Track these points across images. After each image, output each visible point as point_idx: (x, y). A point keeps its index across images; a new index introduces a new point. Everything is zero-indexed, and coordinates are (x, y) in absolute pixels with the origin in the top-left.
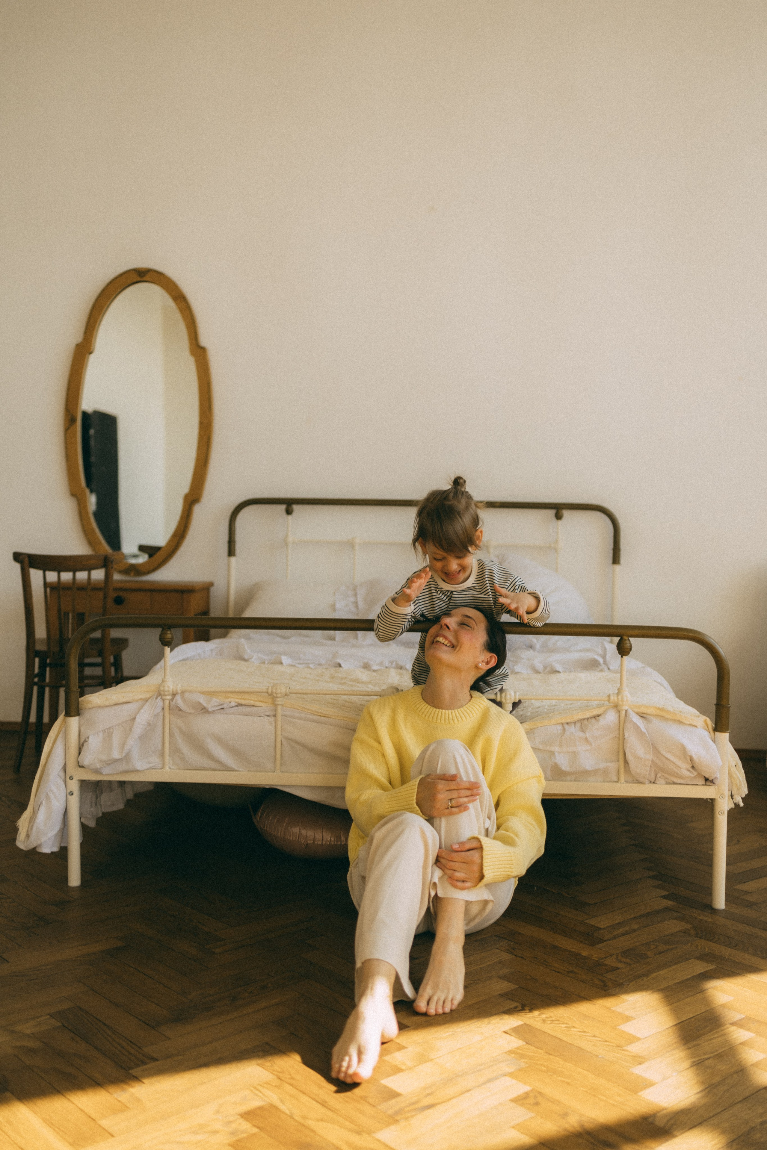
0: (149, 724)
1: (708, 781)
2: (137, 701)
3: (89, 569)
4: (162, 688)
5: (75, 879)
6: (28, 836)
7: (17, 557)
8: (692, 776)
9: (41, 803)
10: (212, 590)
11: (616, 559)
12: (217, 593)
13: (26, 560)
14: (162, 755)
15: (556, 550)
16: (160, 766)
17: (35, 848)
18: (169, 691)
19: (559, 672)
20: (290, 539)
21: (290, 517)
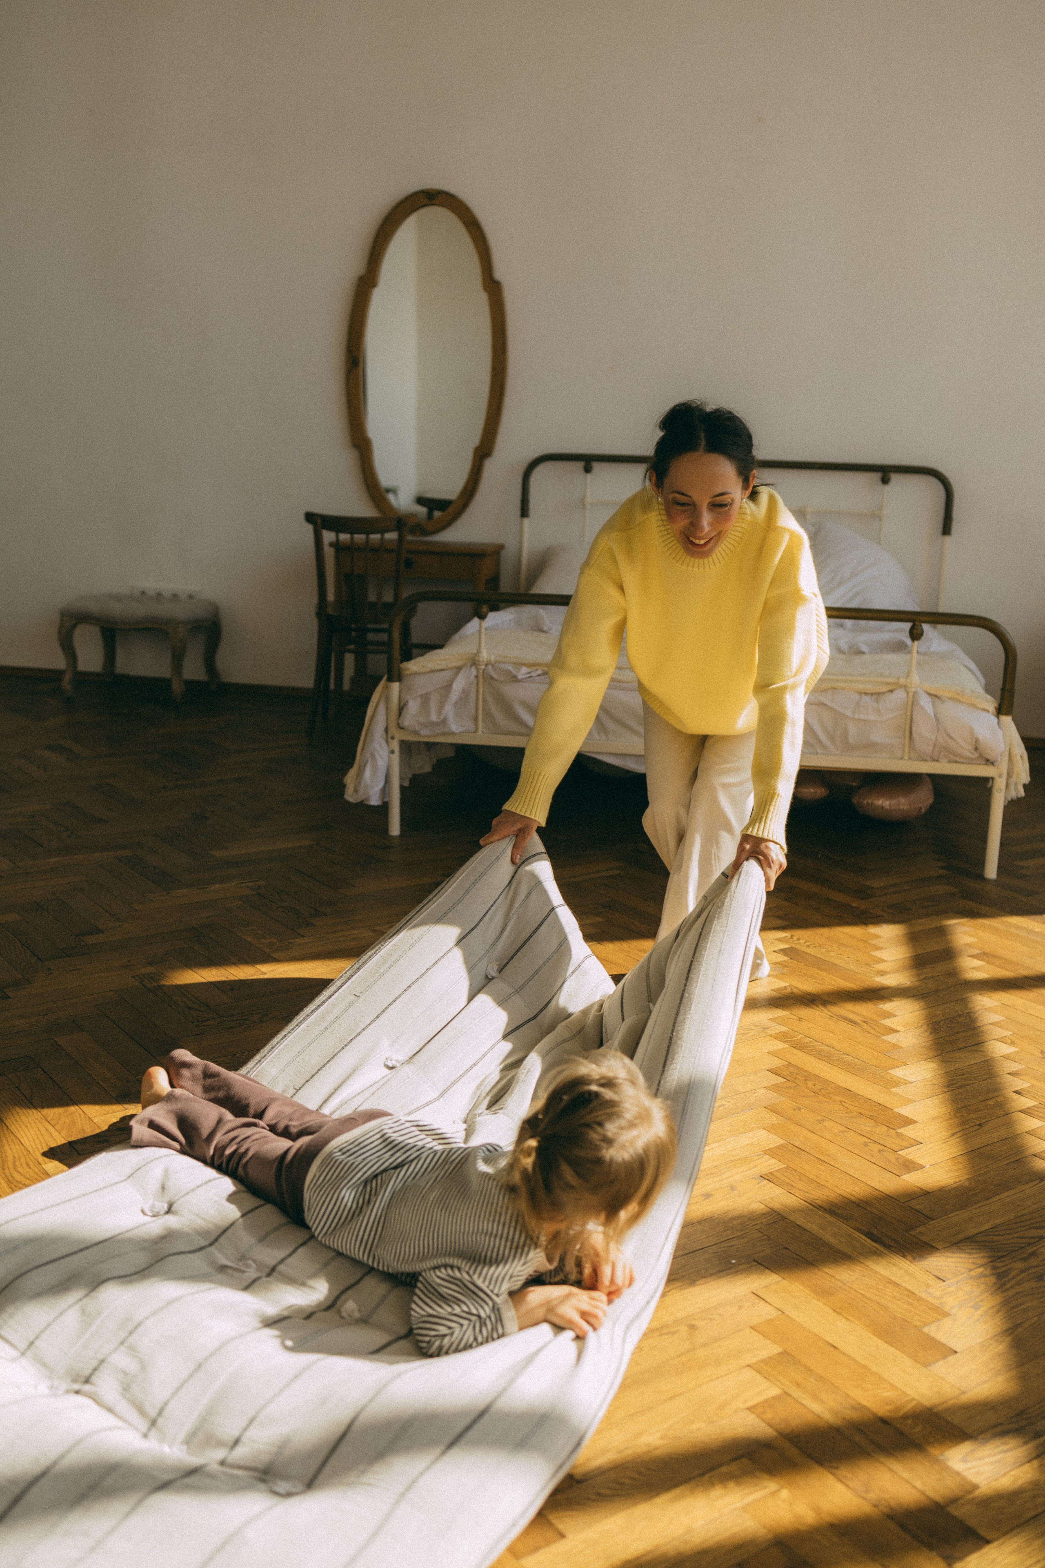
0: (464, 691)
1: (989, 762)
2: (451, 669)
3: (382, 532)
4: (477, 658)
5: (395, 829)
6: (356, 791)
7: (310, 517)
8: (973, 756)
9: (367, 762)
10: (503, 553)
11: (946, 529)
12: (508, 555)
13: (319, 521)
14: (476, 720)
15: (880, 518)
16: (474, 730)
17: (362, 801)
18: (483, 661)
19: (864, 653)
20: (589, 500)
21: (589, 476)
